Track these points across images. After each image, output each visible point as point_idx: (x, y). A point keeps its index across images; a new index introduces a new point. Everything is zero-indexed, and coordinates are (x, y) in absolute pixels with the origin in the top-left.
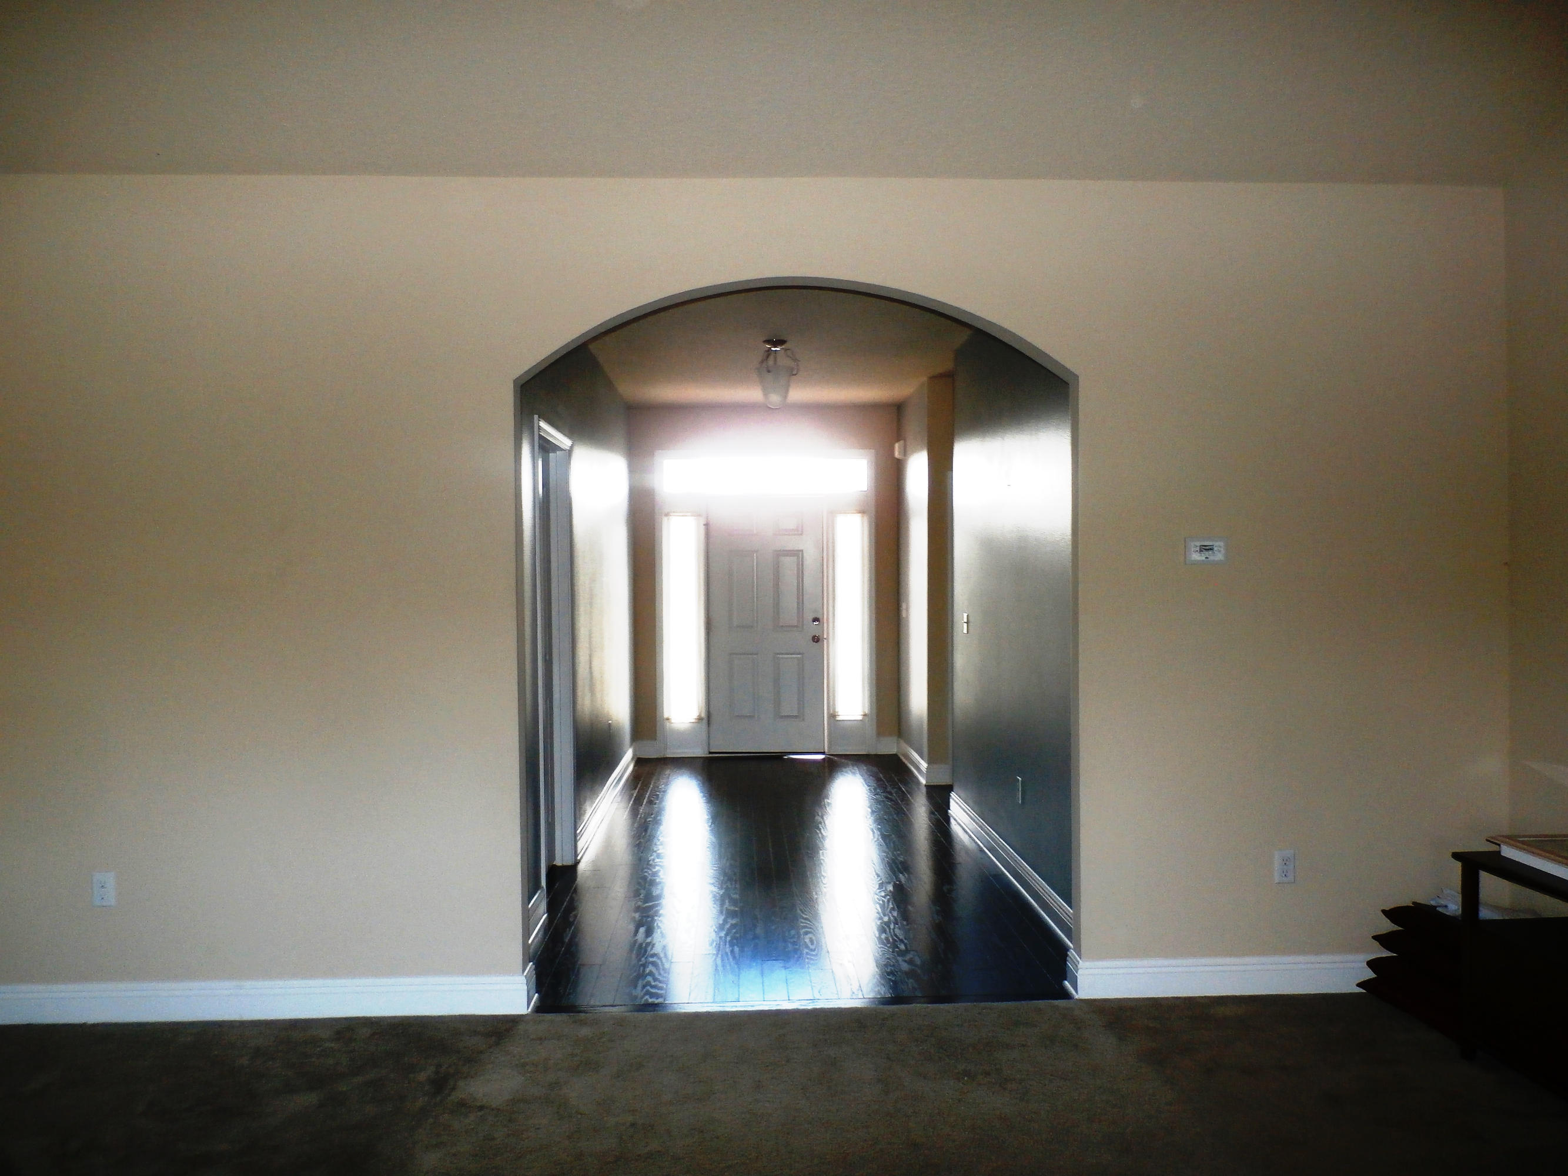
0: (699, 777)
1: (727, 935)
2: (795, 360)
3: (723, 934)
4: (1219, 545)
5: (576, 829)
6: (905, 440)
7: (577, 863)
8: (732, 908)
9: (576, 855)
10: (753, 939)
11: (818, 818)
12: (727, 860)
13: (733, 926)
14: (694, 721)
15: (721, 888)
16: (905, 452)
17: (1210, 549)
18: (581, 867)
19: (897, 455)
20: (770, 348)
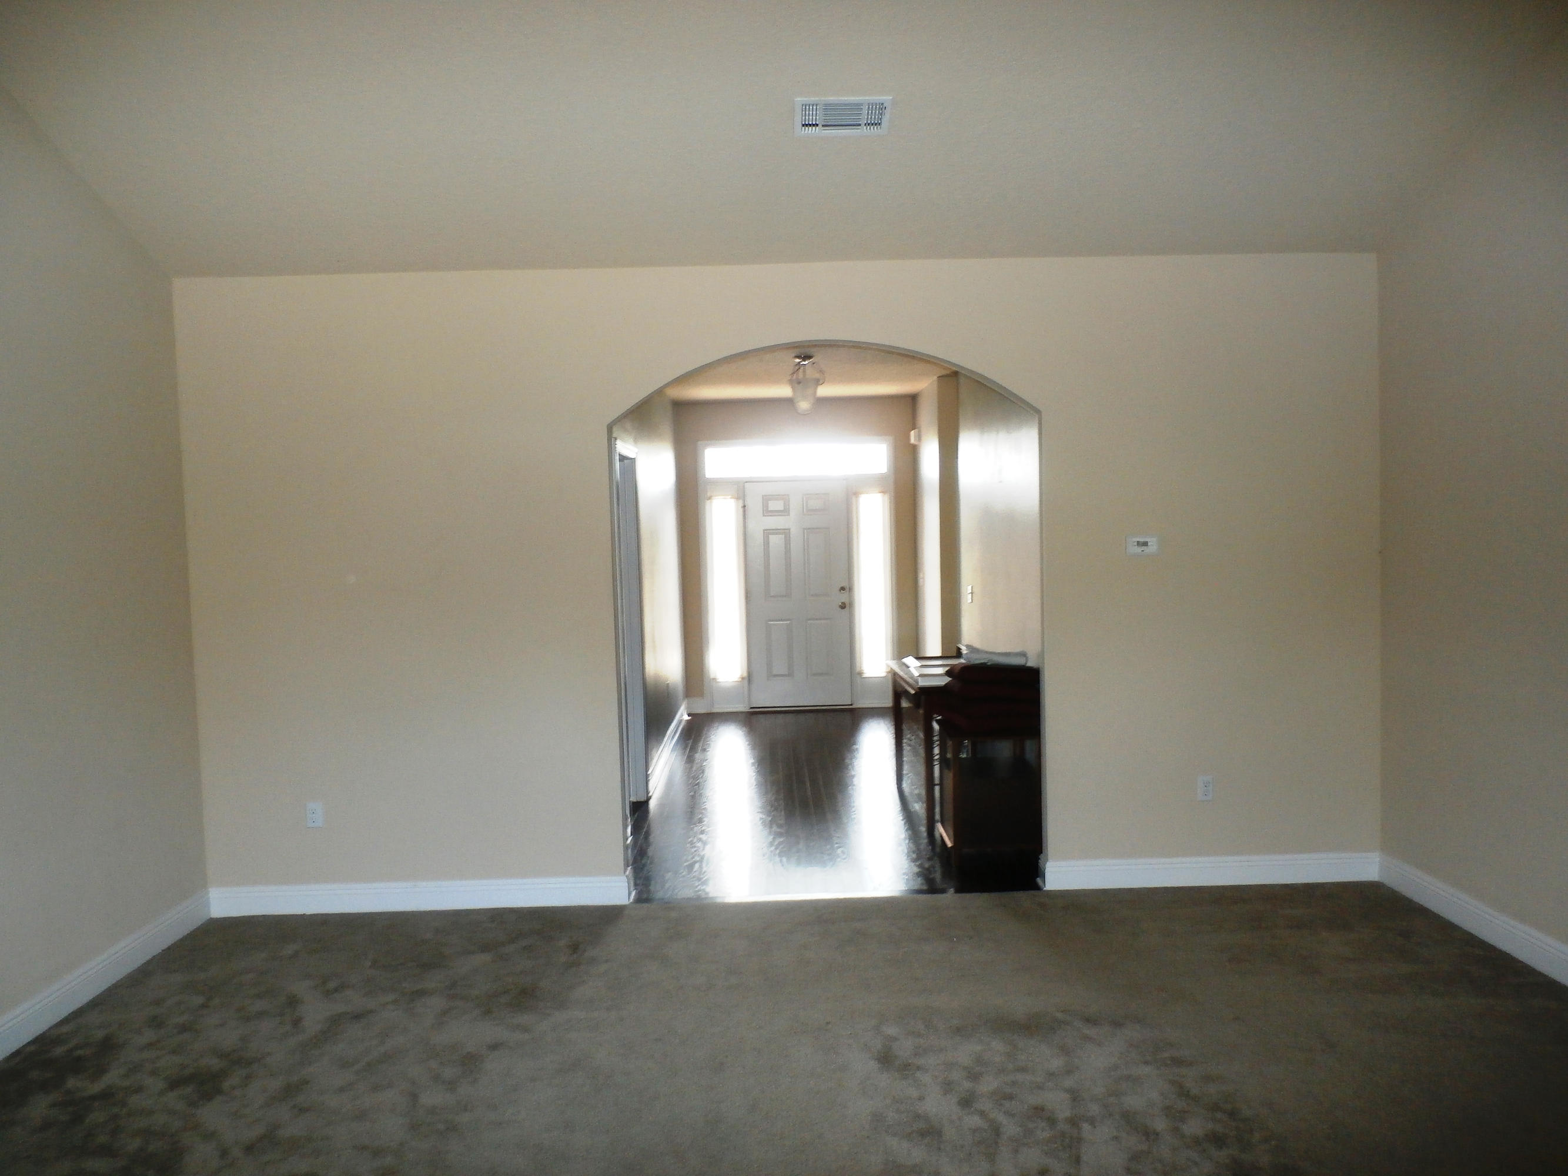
0: (744, 729)
1: (776, 849)
2: (821, 372)
3: (773, 848)
4: (1153, 542)
5: (647, 771)
6: (919, 428)
7: (649, 799)
8: (779, 830)
9: (648, 792)
10: (797, 852)
11: (847, 761)
12: (773, 794)
13: (780, 844)
14: (736, 680)
15: (768, 816)
16: (919, 437)
17: (1145, 544)
18: (653, 804)
19: (913, 441)
20: (799, 362)
